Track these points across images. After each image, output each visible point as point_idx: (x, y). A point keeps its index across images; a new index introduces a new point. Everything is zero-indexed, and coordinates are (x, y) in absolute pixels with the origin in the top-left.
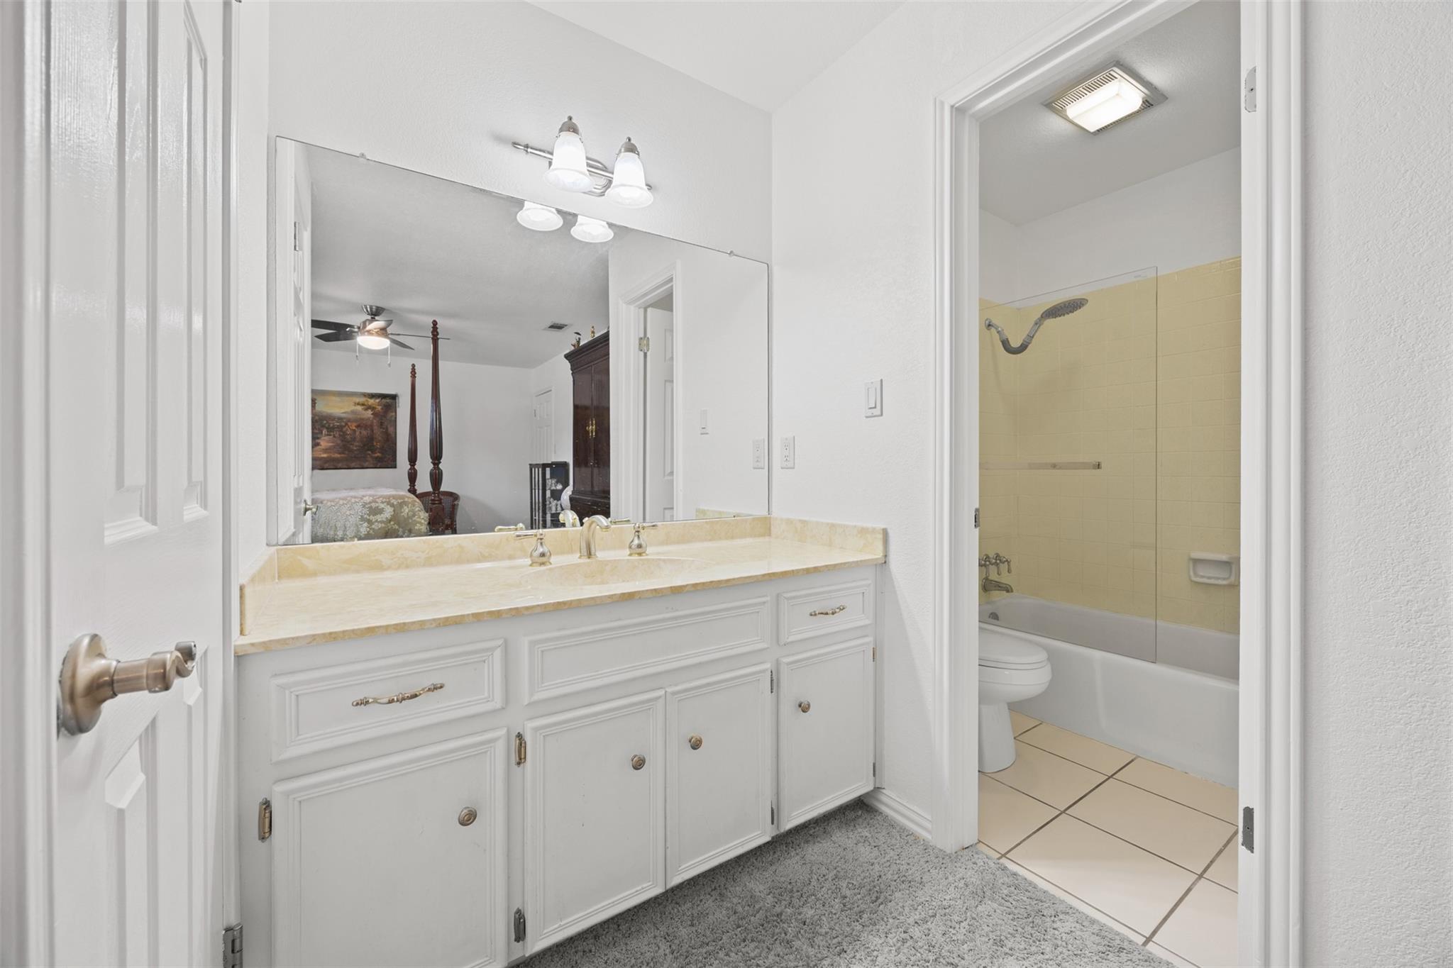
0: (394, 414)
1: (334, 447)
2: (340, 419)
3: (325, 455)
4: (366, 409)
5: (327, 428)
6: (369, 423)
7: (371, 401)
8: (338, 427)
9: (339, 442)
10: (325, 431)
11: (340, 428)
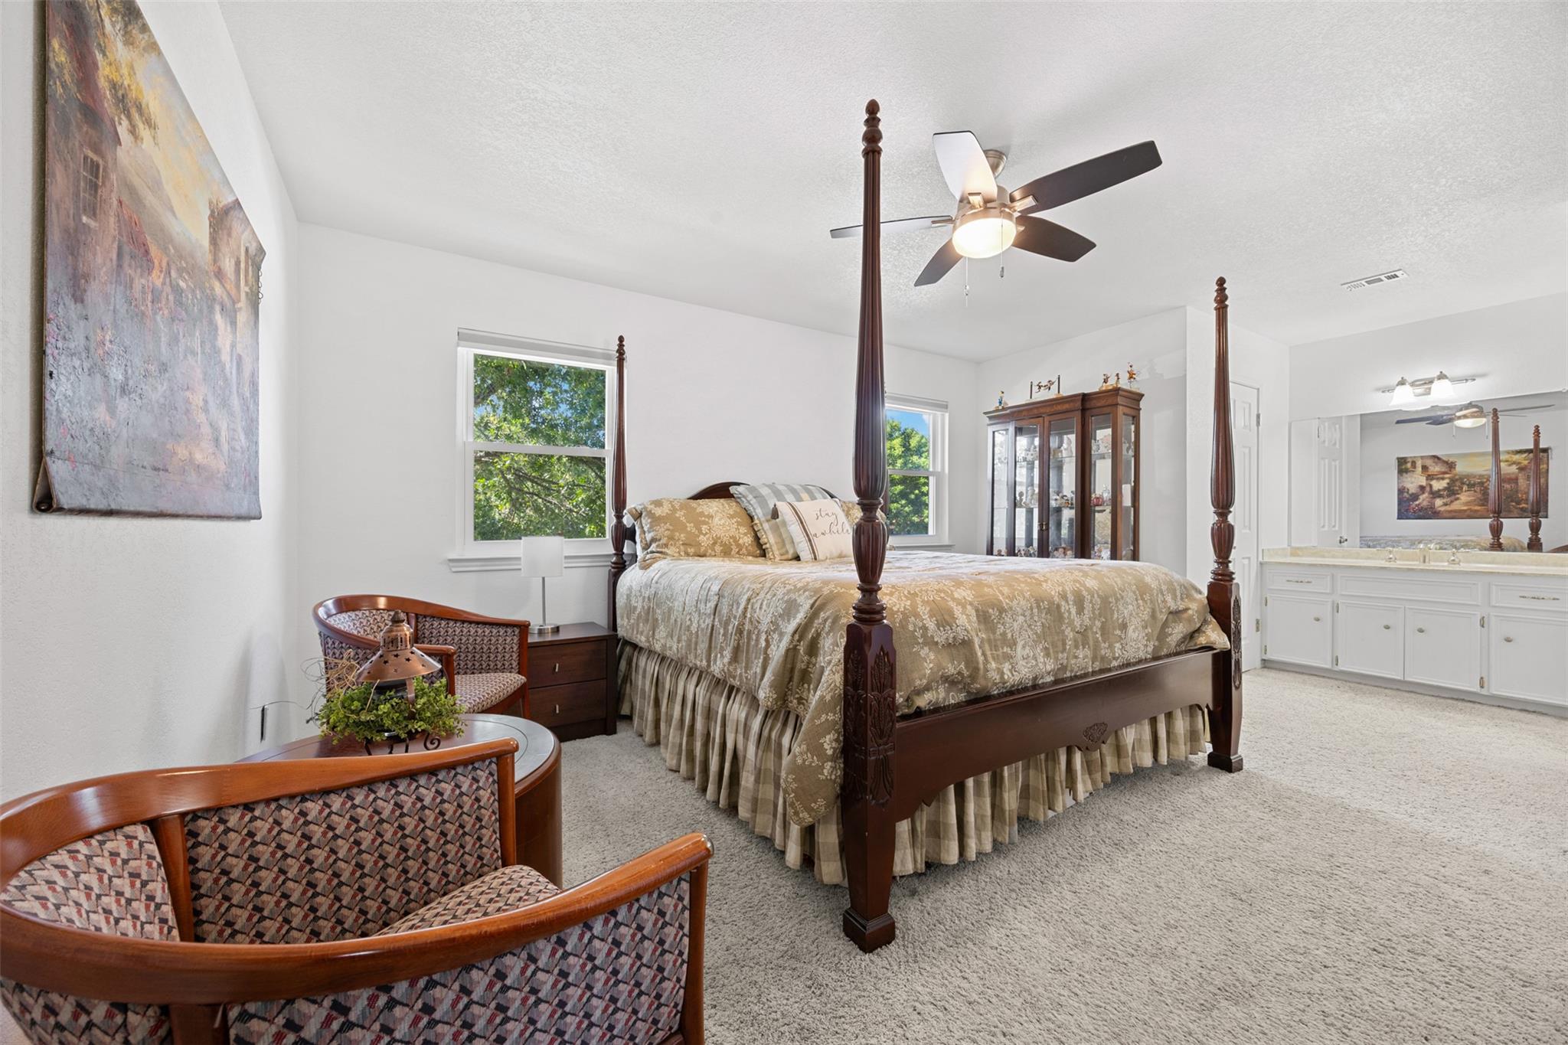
0: (1545, 466)
1: (1475, 500)
2: (1481, 476)
3: (1465, 508)
4: (1510, 465)
5: (1468, 485)
6: (1513, 476)
7: (1516, 457)
8: (1479, 483)
9: (1480, 496)
10: (1465, 488)
11: (1481, 484)
